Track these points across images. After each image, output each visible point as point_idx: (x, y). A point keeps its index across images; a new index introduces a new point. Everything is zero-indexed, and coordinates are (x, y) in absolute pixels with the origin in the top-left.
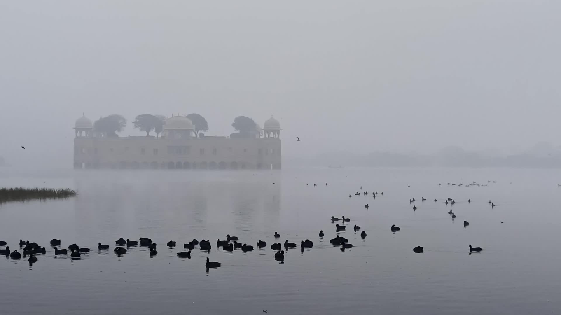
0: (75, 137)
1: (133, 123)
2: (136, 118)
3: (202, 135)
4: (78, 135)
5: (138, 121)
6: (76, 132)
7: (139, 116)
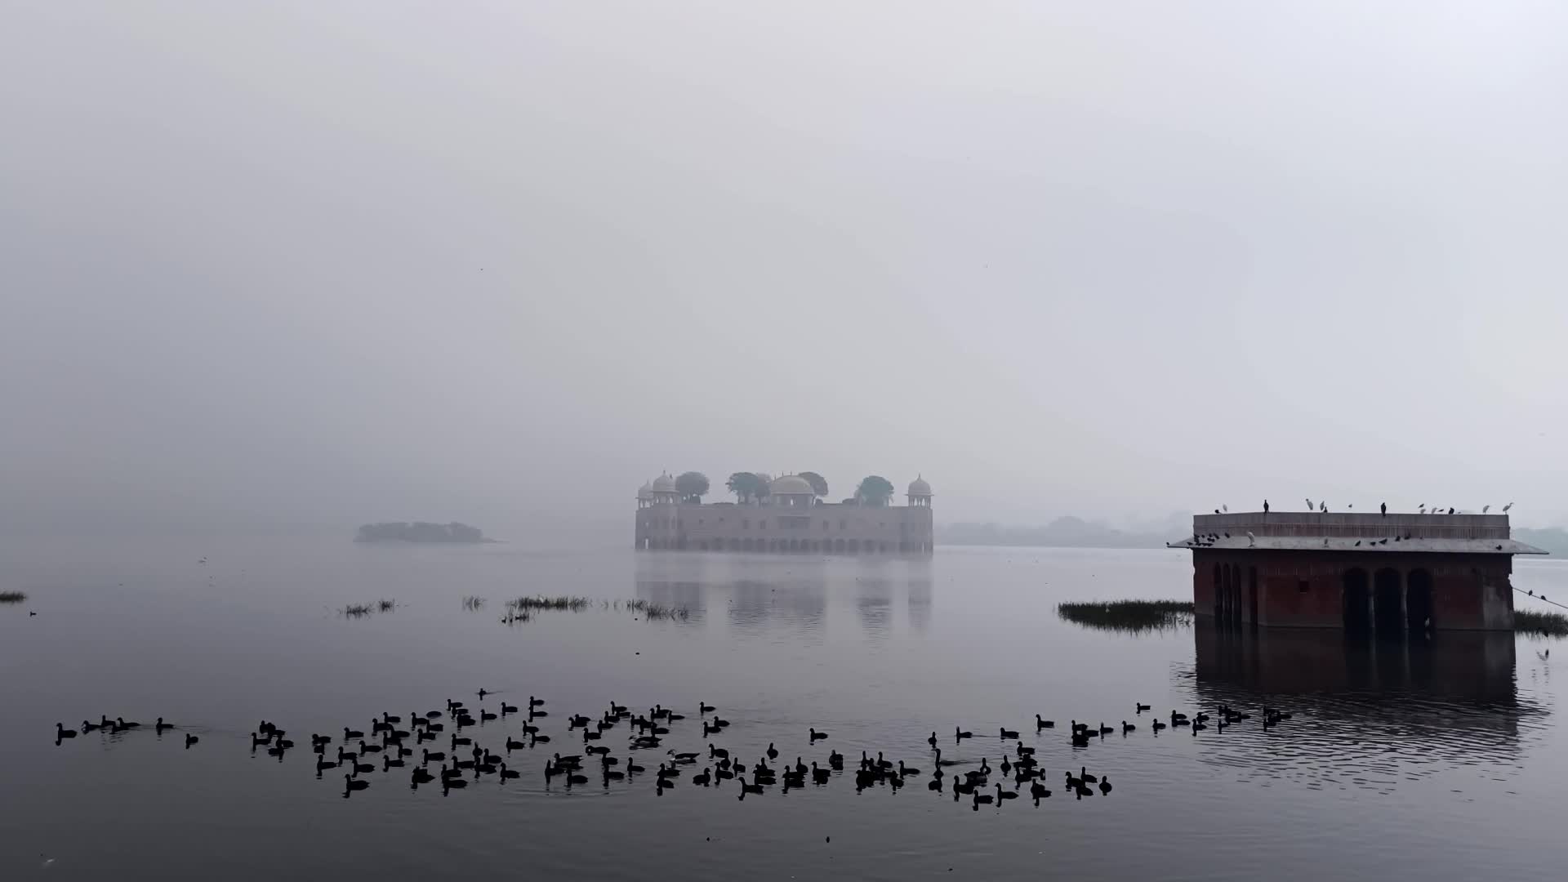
0: (637, 509)
1: (727, 484)
2: (731, 478)
3: (819, 501)
4: (642, 506)
5: (732, 481)
6: (639, 502)
7: (735, 475)
